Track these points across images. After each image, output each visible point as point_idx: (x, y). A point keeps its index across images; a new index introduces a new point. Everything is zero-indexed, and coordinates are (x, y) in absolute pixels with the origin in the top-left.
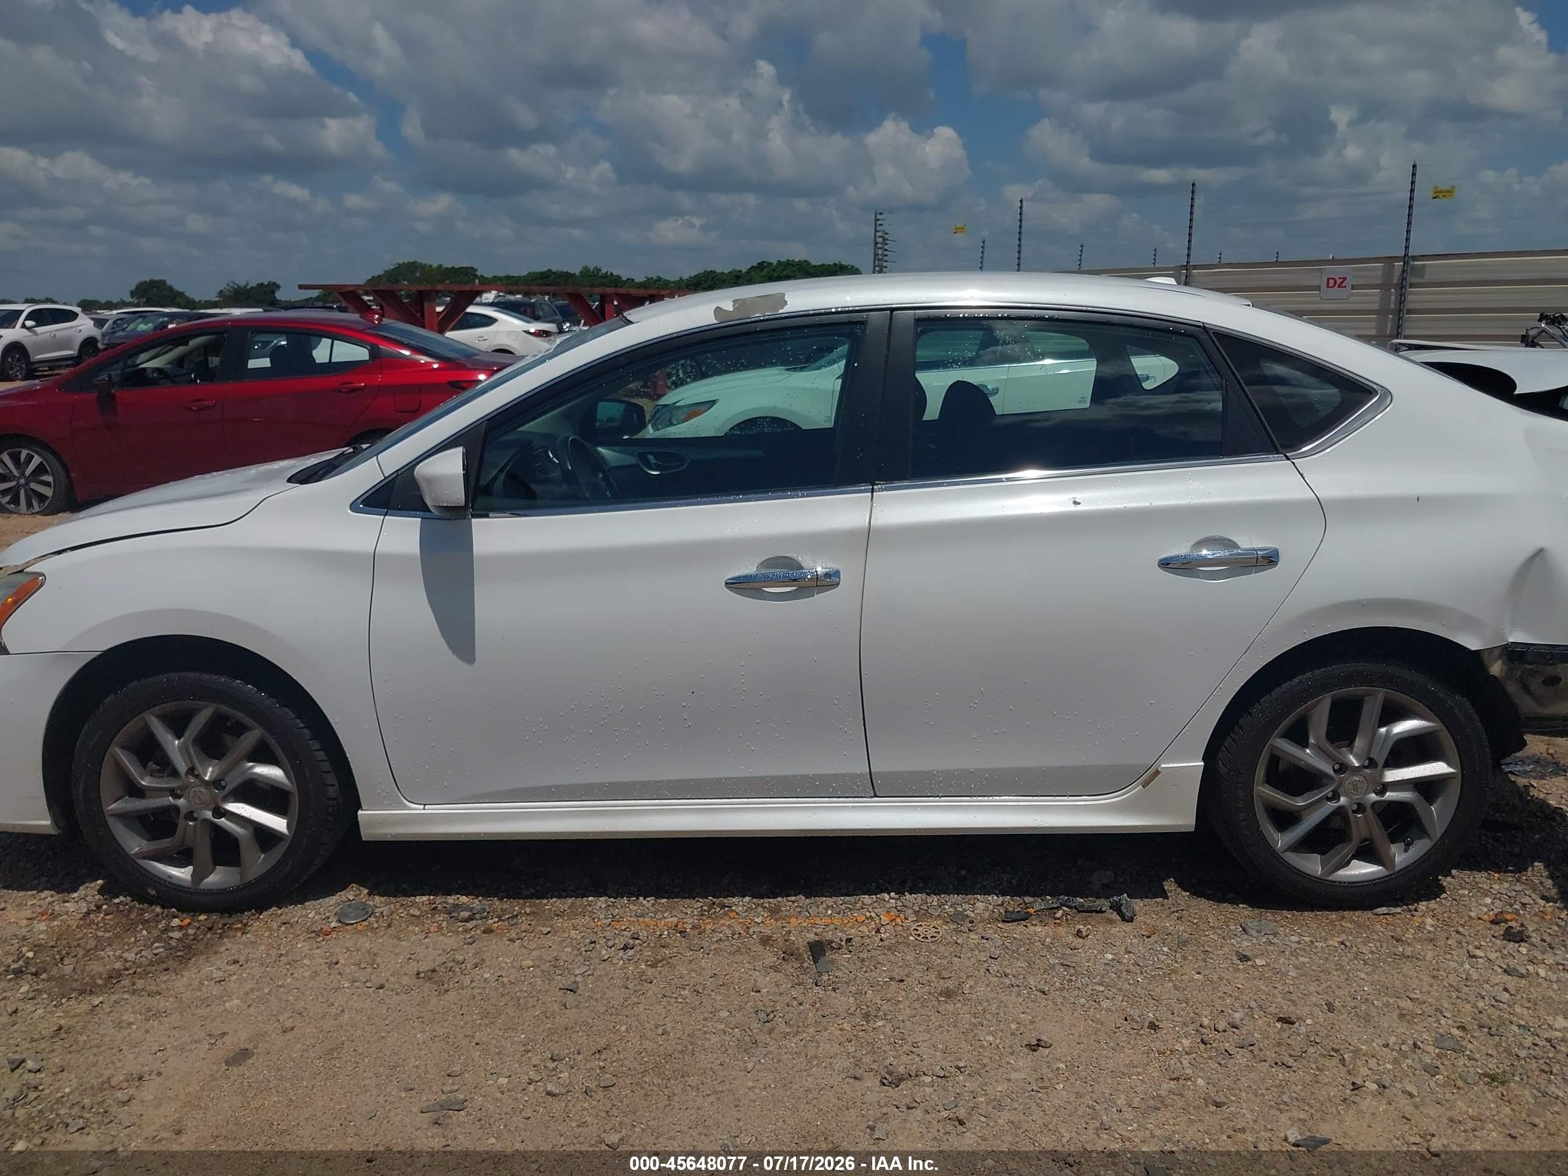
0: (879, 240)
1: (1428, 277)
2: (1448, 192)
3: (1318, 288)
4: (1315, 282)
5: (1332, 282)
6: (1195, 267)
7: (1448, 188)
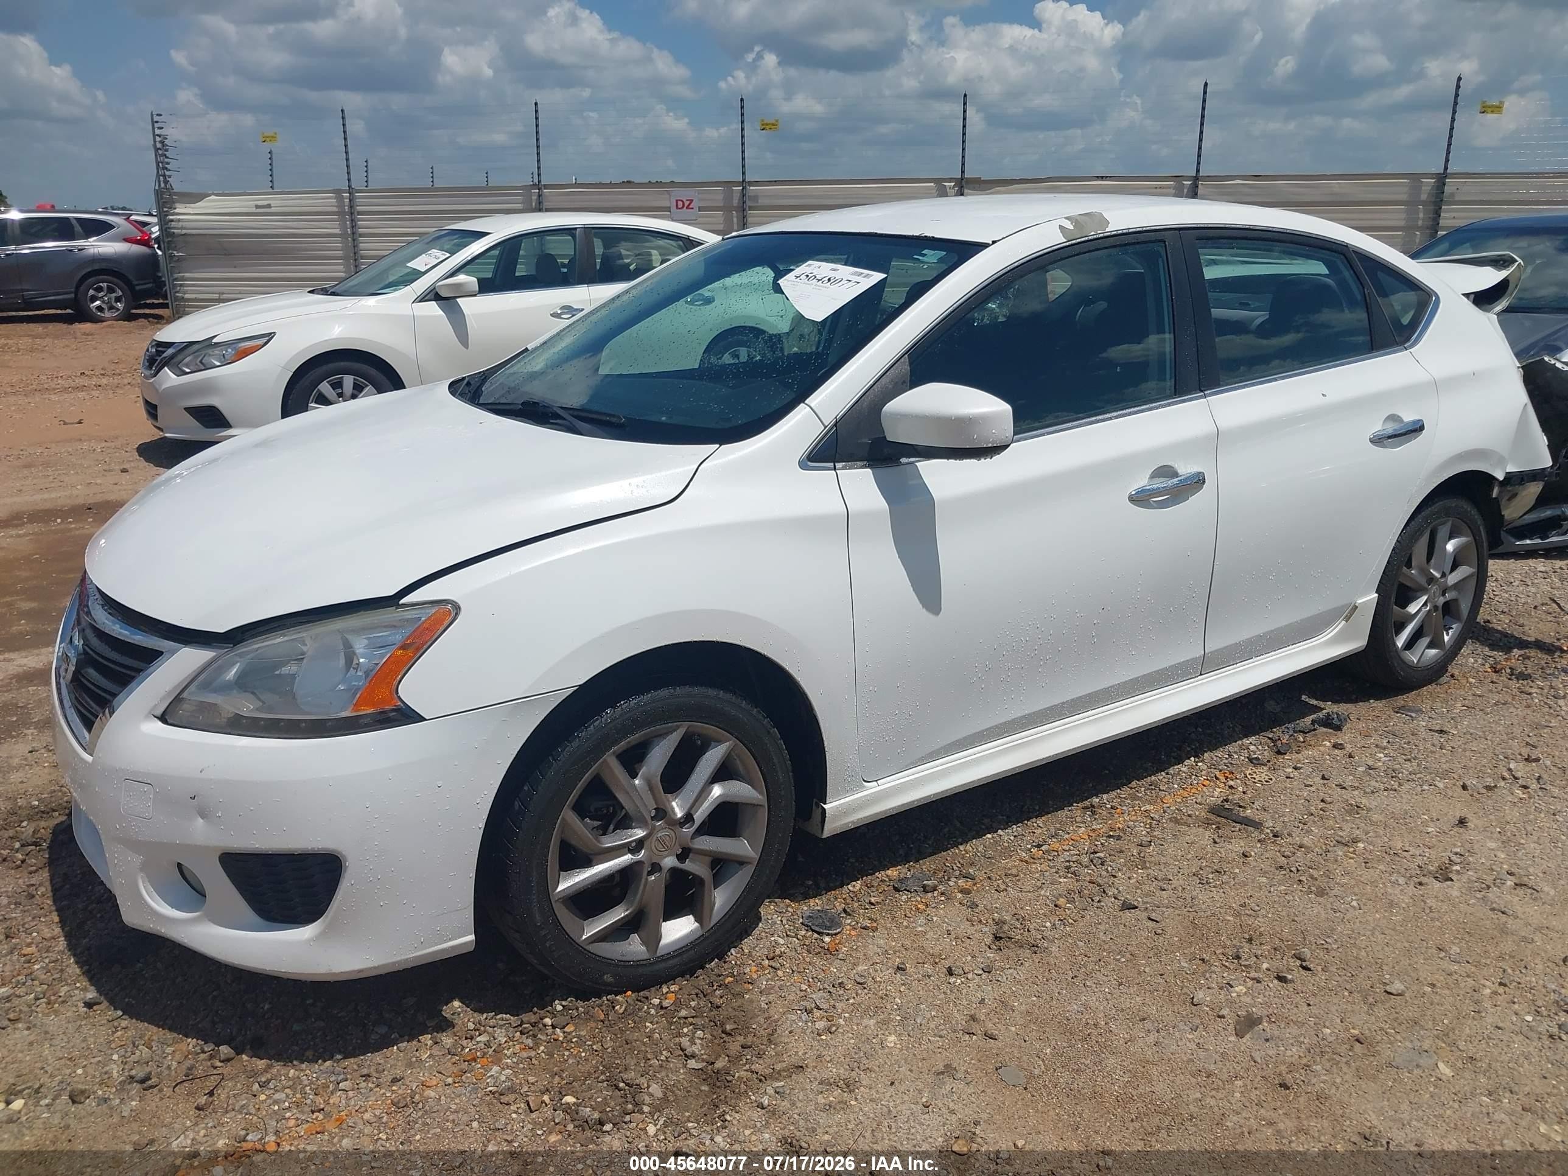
0: (159, 145)
1: (762, 201)
2: (773, 125)
3: (668, 209)
4: (666, 204)
5: (680, 204)
6: (546, 187)
7: (774, 122)
